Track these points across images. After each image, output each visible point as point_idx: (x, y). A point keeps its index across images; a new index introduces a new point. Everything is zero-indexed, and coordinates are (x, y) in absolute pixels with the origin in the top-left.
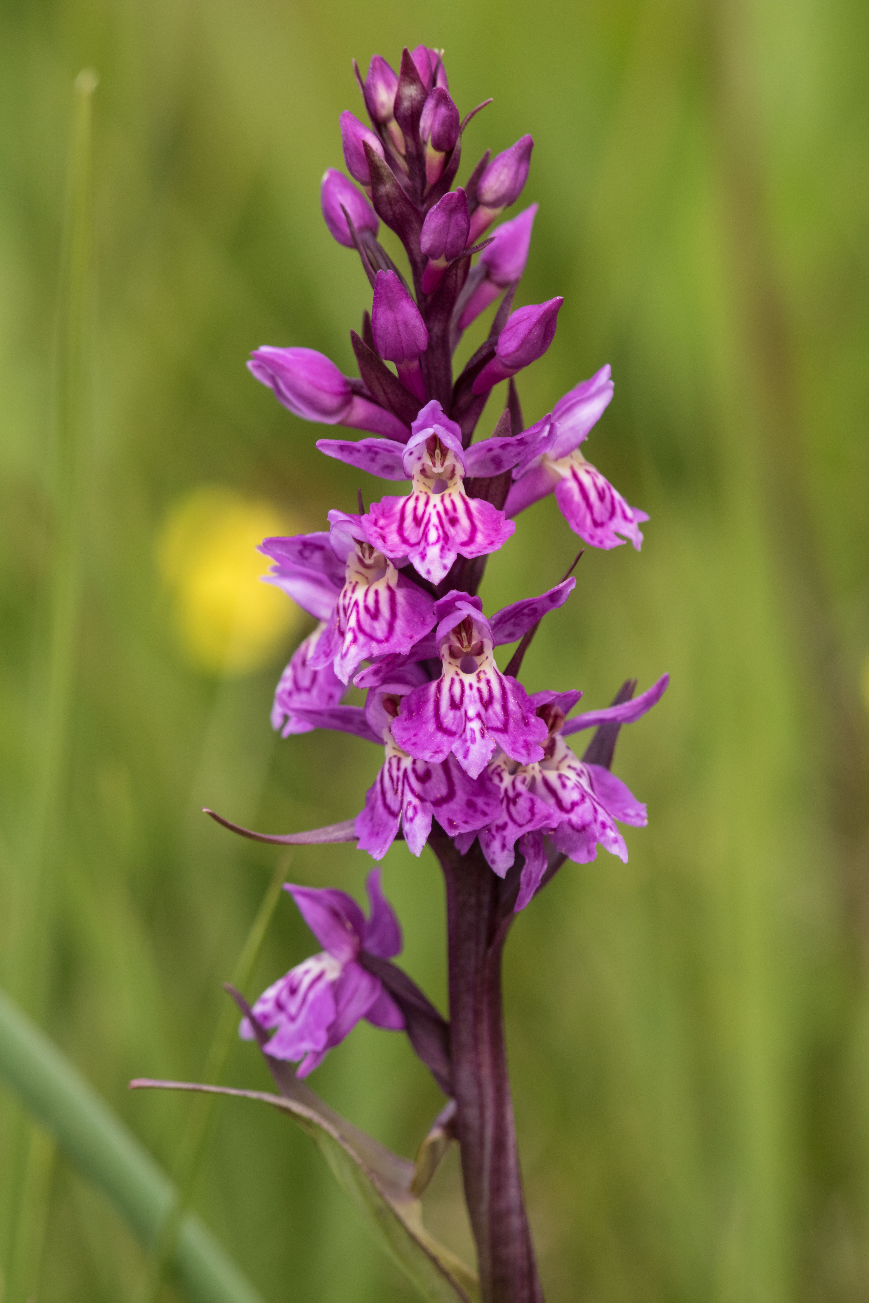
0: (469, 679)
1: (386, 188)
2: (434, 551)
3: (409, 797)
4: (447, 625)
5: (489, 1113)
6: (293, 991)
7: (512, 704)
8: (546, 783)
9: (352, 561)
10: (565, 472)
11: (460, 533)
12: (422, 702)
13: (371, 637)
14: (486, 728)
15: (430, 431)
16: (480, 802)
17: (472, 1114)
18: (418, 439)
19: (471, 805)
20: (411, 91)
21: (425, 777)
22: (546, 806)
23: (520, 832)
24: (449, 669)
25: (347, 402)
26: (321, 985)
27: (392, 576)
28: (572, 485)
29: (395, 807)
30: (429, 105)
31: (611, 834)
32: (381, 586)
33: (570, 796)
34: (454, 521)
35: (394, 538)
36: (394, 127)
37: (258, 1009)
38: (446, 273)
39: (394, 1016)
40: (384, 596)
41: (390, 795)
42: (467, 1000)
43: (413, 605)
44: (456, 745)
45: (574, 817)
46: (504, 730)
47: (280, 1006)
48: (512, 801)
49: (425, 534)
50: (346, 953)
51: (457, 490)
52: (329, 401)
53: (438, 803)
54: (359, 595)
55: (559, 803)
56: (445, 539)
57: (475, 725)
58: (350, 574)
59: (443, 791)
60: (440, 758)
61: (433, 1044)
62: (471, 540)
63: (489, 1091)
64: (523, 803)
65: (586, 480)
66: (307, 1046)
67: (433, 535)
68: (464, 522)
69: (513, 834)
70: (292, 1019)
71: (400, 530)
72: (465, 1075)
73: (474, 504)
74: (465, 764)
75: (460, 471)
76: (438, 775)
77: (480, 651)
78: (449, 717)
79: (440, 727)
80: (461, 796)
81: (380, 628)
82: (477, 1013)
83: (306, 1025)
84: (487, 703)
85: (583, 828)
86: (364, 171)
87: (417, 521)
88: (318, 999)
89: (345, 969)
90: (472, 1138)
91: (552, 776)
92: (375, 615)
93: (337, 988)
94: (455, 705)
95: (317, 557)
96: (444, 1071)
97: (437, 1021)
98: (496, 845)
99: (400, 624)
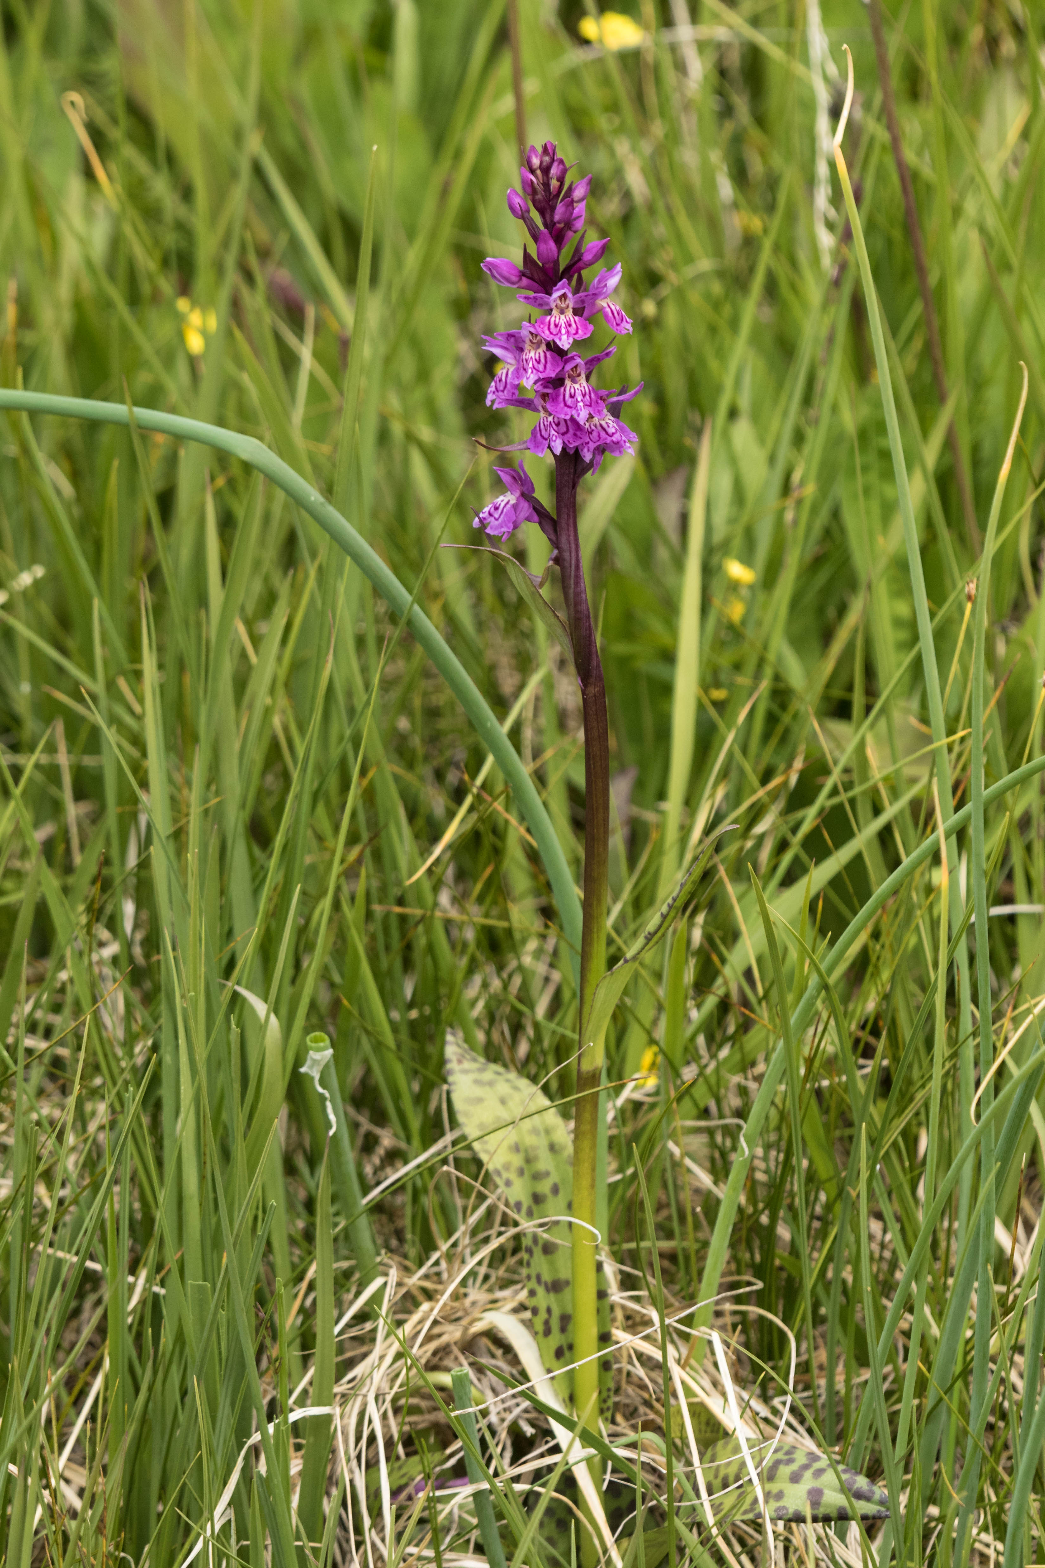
0: (577, 386)
1: (539, 197)
2: (564, 337)
3: (553, 432)
4: (569, 367)
5: (573, 554)
6: (496, 508)
7: (593, 395)
8: (601, 425)
9: (527, 341)
10: (605, 305)
11: (572, 330)
12: (557, 395)
13: (538, 371)
14: (585, 405)
15: (563, 291)
16: (578, 433)
17: (566, 555)
18: (556, 295)
19: (575, 435)
20: (547, 159)
21: (558, 424)
22: (603, 434)
23: (595, 445)
24: (568, 383)
25: (520, 279)
26: (509, 506)
27: (543, 347)
28: (608, 310)
29: (546, 436)
30: (555, 164)
31: (628, 445)
32: (540, 351)
33: (611, 430)
34: (570, 325)
35: (547, 332)
36: (539, 172)
37: (481, 515)
38: (561, 230)
39: (536, 517)
40: (542, 355)
41: (543, 432)
42: (564, 510)
43: (552, 357)
44: (574, 412)
45: (614, 439)
46: (590, 406)
47: (490, 514)
48: (590, 433)
49: (560, 331)
50: (518, 494)
51: (569, 313)
52: (514, 279)
53: (563, 434)
54: (532, 354)
55: (607, 433)
56: (568, 332)
57: (581, 404)
58: (527, 346)
59: (565, 430)
60: (568, 417)
61: (550, 529)
62: (577, 333)
63: (573, 546)
64: (595, 434)
65: (613, 307)
66: (504, 529)
67: (563, 331)
68: (574, 325)
69: (592, 446)
70: (497, 519)
71: (549, 329)
72: (563, 539)
73: (577, 318)
74: (578, 419)
75: (571, 305)
76: (563, 423)
77: (579, 375)
78: (569, 401)
79: (566, 405)
80: (571, 431)
81: (541, 367)
82: (568, 515)
83: (504, 521)
84: (584, 395)
85: (617, 443)
86: (529, 190)
87: (556, 326)
88: (508, 512)
89: (518, 499)
90: (567, 564)
91: (603, 423)
92: (539, 362)
93: (515, 507)
94: (572, 396)
95: (512, 340)
96: (554, 539)
97: (552, 519)
98: (585, 450)
99: (549, 365)
